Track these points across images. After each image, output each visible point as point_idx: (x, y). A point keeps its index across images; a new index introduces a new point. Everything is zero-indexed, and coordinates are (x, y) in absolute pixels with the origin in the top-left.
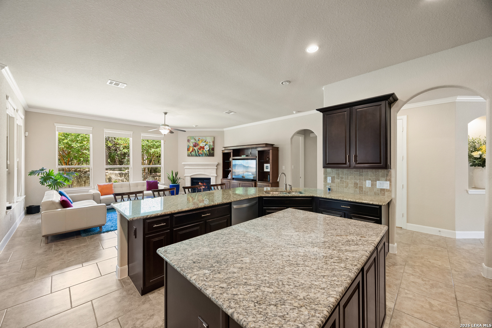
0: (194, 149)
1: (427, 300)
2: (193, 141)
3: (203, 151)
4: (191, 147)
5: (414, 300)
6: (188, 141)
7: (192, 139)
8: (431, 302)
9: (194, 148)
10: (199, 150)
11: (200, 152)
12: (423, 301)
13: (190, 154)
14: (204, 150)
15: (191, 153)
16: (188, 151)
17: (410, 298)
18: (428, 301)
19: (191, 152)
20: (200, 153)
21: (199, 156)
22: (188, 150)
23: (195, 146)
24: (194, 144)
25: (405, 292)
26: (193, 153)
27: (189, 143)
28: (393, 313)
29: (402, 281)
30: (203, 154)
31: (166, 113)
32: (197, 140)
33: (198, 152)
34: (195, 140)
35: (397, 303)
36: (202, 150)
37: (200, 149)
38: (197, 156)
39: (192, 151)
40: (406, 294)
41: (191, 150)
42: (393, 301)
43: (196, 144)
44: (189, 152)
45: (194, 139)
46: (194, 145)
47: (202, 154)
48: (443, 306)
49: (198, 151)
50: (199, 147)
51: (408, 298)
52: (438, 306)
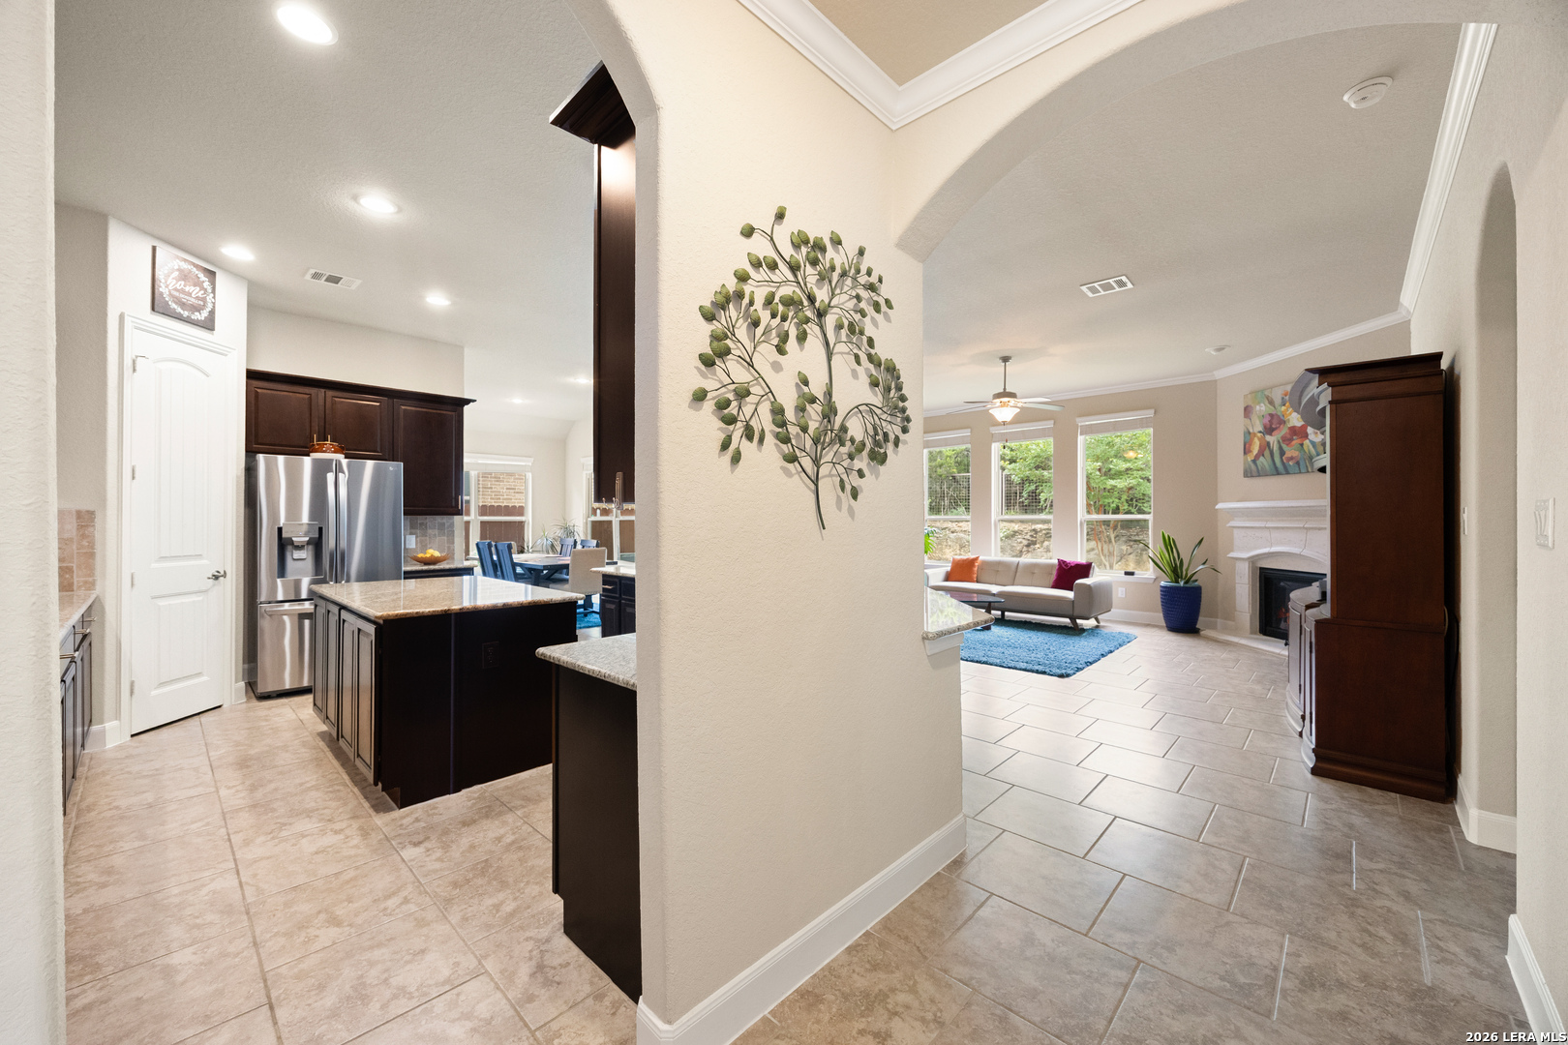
0: (1268, 443)
1: (350, 925)
2: (1263, 408)
3: (1302, 445)
4: (1255, 435)
5: (379, 899)
6: (1247, 411)
7: (1259, 403)
8: (336, 929)
9: (1268, 438)
10: (1284, 446)
11: (1290, 452)
12: (356, 916)
13: (1253, 467)
14: (1307, 442)
15: (1254, 461)
16: (1245, 453)
17: (388, 897)
18: (345, 924)
19: (1257, 457)
20: (1292, 458)
21: (1288, 473)
22: (1247, 451)
23: (1269, 430)
24: (1267, 420)
25: (413, 901)
26: (1263, 461)
27: (1248, 421)
28: (392, 844)
29: (448, 926)
30: (1301, 463)
31: (1005, 359)
32: (1278, 401)
33: (1282, 453)
34: (1271, 403)
35: (403, 866)
36: (1296, 442)
37: (1287, 440)
38: (1278, 474)
39: (1261, 453)
40: (405, 898)
41: (1256, 449)
42: (413, 863)
43: (1275, 421)
44: (1250, 458)
45: (1267, 397)
46: (1265, 427)
47: (1298, 463)
48: (305, 943)
49: (1281, 448)
50: (1284, 431)
51: (394, 894)
52: (317, 933)
